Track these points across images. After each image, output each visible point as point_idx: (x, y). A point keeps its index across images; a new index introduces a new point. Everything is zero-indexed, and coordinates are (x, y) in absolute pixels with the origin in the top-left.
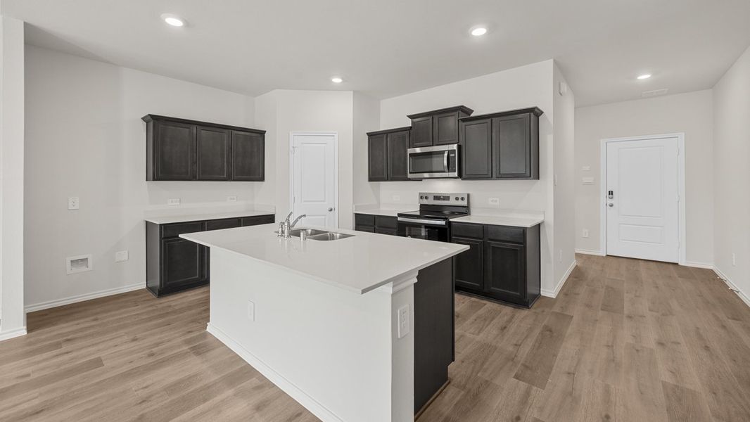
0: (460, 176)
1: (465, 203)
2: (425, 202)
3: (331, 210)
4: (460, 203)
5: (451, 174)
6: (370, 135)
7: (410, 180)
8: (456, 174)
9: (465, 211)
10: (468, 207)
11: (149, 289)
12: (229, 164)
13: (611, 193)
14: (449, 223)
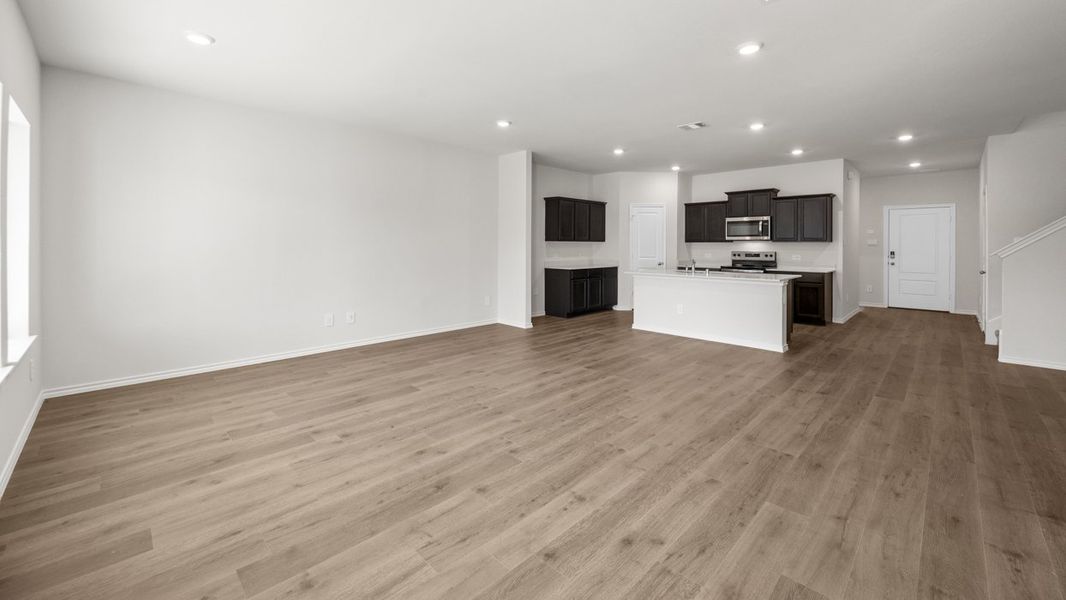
0: (772, 239)
1: (773, 259)
2: (734, 258)
3: (660, 264)
4: (769, 259)
5: (766, 238)
6: (687, 205)
7: (728, 241)
9: (775, 264)
10: (775, 262)
11: (551, 314)
12: (589, 229)
13: (892, 253)
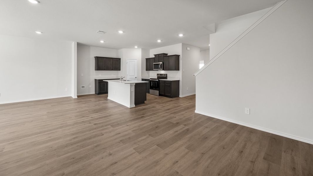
0: (164, 69)
1: (166, 76)
2: (158, 76)
3: (136, 78)
4: (164, 76)
6: (146, 59)
7: (154, 70)
8: (162, 69)
9: (166, 78)
11: (96, 94)
12: (112, 66)
14: (159, 80)
